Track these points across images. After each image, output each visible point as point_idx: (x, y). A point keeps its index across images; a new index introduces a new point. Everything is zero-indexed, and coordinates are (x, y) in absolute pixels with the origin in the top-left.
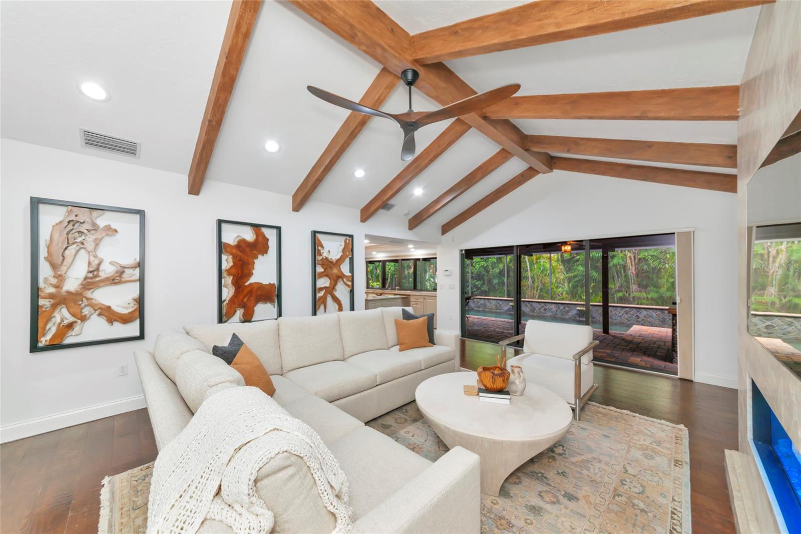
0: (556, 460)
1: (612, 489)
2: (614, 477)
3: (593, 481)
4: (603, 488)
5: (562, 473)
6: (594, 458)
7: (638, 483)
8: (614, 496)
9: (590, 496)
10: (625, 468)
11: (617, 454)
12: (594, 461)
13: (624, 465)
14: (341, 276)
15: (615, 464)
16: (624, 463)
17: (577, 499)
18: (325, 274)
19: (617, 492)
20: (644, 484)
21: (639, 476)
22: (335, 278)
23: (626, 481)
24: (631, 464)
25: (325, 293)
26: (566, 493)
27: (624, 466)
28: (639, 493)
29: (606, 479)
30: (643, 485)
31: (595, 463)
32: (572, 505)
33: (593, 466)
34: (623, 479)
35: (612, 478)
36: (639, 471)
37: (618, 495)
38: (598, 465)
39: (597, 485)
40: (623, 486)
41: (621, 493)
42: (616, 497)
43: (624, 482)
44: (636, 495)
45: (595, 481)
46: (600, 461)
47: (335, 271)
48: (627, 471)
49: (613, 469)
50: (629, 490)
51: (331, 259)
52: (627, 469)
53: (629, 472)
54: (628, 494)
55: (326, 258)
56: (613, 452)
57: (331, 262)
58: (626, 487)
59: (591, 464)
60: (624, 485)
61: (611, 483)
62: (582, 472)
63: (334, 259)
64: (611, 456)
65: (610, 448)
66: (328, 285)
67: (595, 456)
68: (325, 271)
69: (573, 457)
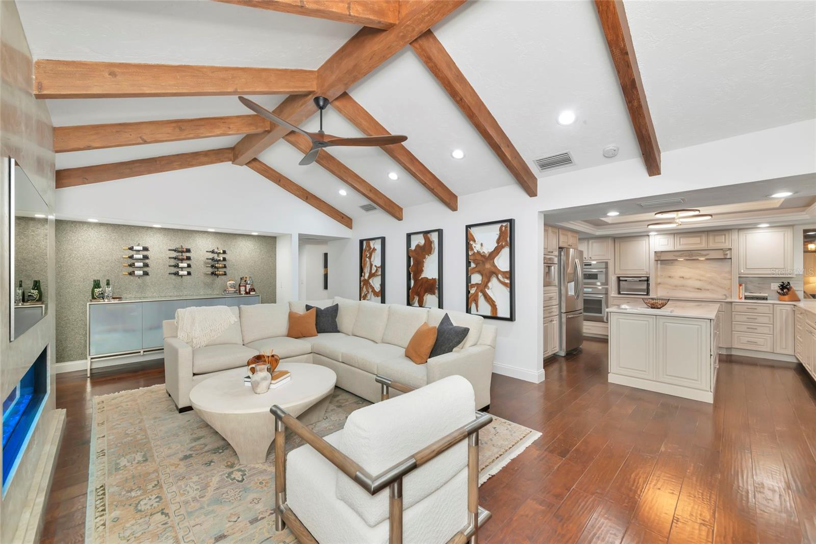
0: (226, 467)
1: (164, 485)
2: (169, 496)
3: (183, 478)
4: (172, 481)
5: (210, 464)
6: (202, 497)
7: (145, 510)
8: (158, 482)
9: (175, 468)
10: (167, 515)
11: (187, 524)
12: (199, 494)
13: (169, 518)
14: (495, 272)
15: (179, 509)
16: (170, 519)
17: (181, 460)
18: (477, 269)
19: (158, 487)
20: (138, 515)
21: (147, 518)
22: (488, 275)
23: (156, 502)
24: (164, 524)
25: (476, 291)
26: (192, 457)
27: (169, 516)
28: (139, 502)
29: (174, 488)
30: (139, 513)
31: (197, 493)
32: (181, 455)
33: (195, 488)
34: (161, 502)
35: (170, 494)
36: (150, 525)
37: (156, 485)
38: (193, 494)
39: (177, 478)
40: (156, 496)
41: (155, 488)
42: (156, 483)
43: (158, 500)
44: (141, 498)
45: (182, 480)
46: (194, 499)
47: (488, 266)
48: (163, 513)
49: (176, 503)
50: (150, 497)
51: (483, 252)
52: (164, 516)
53: (160, 514)
54: (149, 492)
55: (478, 252)
56: (192, 523)
57: (484, 256)
58: (154, 497)
59: (198, 489)
60: (156, 498)
61: (168, 490)
62: (198, 477)
63: (486, 252)
64: (190, 514)
65: (200, 524)
66: (480, 282)
67: (203, 499)
68: (476, 266)
69: (219, 481)
